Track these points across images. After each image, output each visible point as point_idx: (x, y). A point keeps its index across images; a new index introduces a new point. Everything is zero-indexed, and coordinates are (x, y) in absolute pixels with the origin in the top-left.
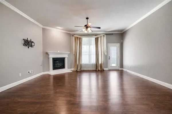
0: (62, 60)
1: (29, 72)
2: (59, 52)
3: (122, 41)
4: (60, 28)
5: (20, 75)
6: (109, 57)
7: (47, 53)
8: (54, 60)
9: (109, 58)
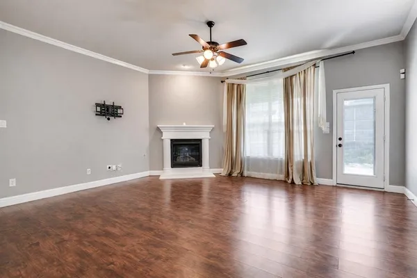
0: (196, 145)
1: (110, 168)
2: (184, 125)
3: (403, 71)
4: (187, 67)
5: (89, 173)
6: (340, 139)
7: (158, 129)
8: (174, 145)
9: (339, 142)
